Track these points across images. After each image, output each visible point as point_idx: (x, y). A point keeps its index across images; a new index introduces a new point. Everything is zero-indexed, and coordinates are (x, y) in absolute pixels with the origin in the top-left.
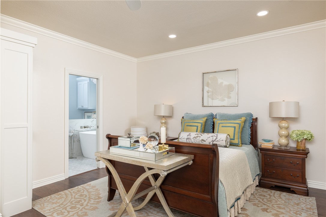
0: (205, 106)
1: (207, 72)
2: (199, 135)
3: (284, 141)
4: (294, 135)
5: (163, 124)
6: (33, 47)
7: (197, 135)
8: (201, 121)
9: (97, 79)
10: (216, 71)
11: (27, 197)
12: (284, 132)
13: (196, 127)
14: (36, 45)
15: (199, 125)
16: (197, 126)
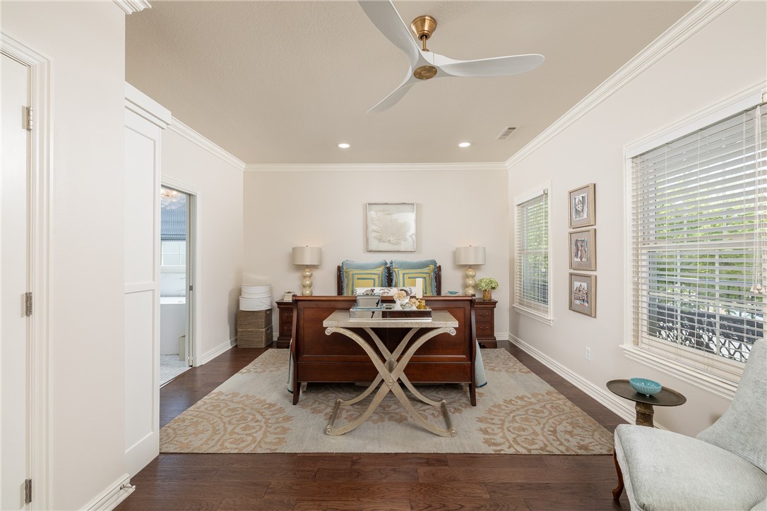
0: (371, 251)
1: (374, 202)
2: (385, 291)
3: (471, 291)
4: (483, 284)
5: (308, 278)
6: (162, 128)
7: (382, 291)
8: (378, 272)
9: (190, 195)
10: (387, 202)
11: (152, 433)
12: (471, 282)
13: (373, 281)
14: (167, 124)
15: (376, 277)
16: (374, 279)
